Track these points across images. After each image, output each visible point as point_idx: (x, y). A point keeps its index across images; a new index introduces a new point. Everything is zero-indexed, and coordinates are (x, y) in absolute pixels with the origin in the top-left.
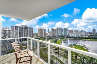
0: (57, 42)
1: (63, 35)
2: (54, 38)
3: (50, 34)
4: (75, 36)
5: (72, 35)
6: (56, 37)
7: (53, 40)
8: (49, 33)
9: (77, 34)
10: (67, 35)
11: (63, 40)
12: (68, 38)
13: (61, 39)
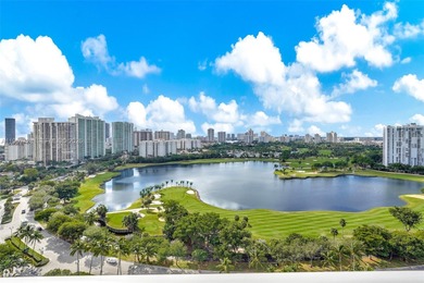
0: (80, 190)
1: (109, 152)
2: (61, 173)
3: (26, 154)
4: (162, 153)
5: (150, 152)
6: (69, 163)
7: (52, 184)
8: (21, 144)
9: (167, 145)
10: (131, 149)
11: (112, 174)
12: (134, 162)
13: (101, 170)
